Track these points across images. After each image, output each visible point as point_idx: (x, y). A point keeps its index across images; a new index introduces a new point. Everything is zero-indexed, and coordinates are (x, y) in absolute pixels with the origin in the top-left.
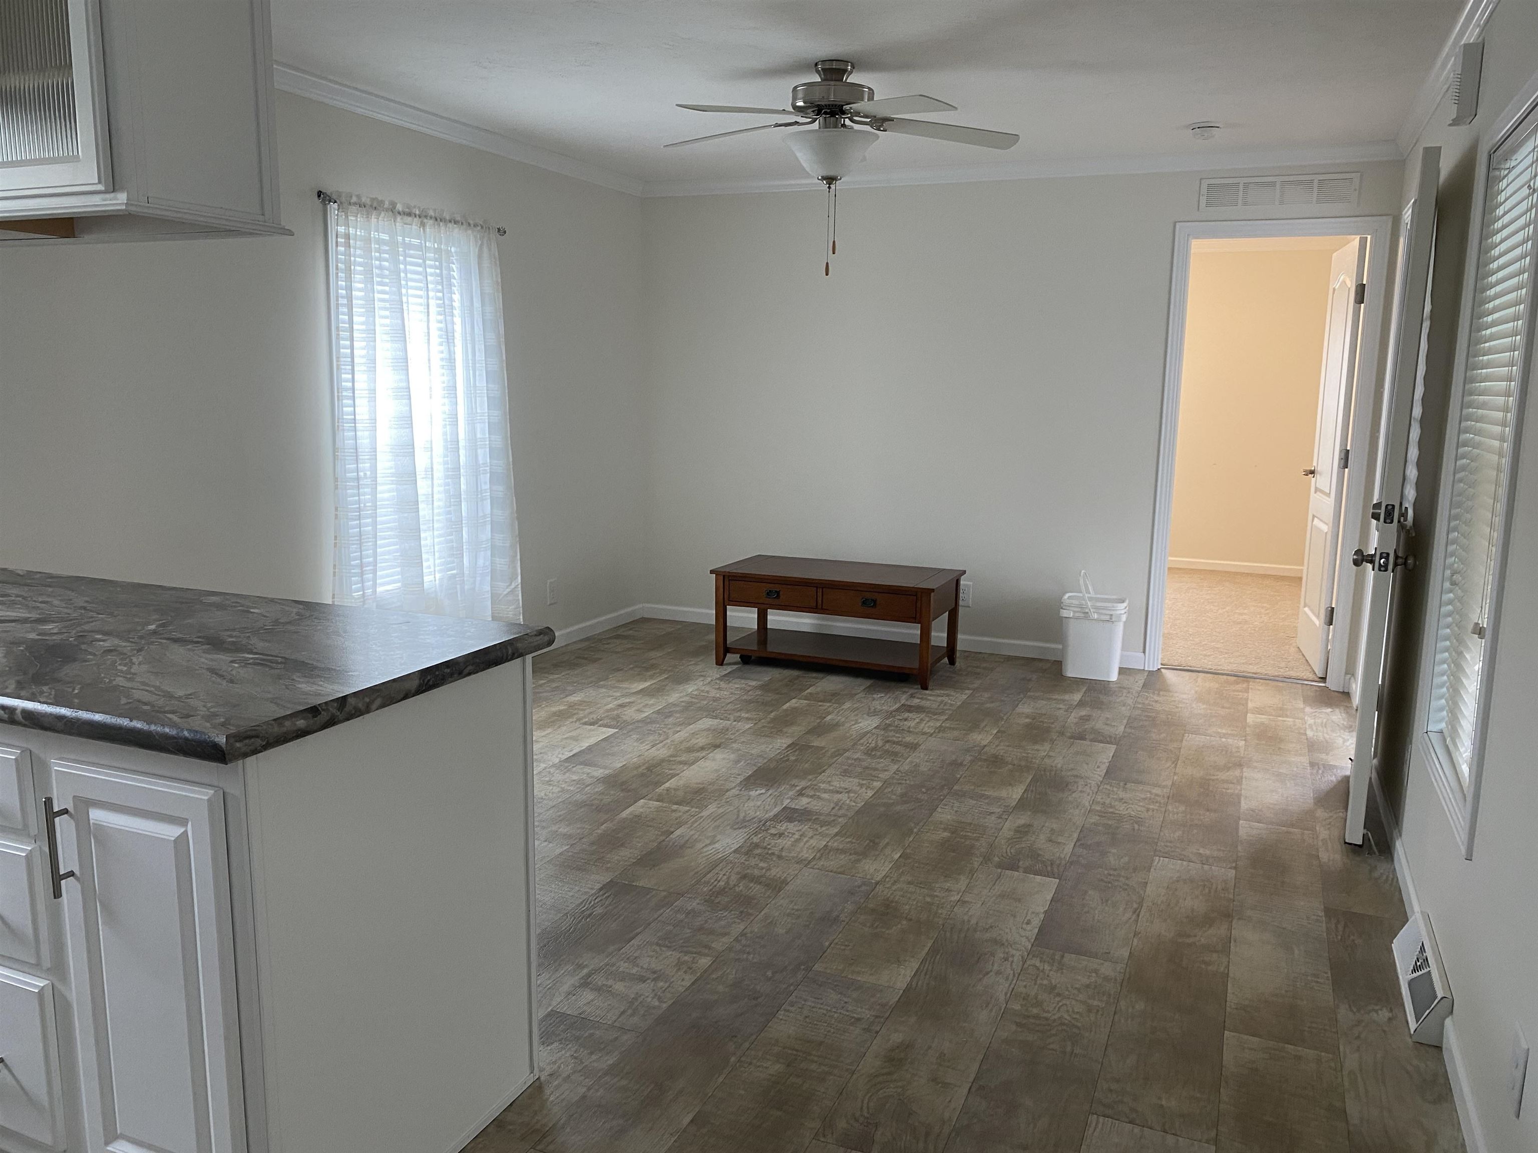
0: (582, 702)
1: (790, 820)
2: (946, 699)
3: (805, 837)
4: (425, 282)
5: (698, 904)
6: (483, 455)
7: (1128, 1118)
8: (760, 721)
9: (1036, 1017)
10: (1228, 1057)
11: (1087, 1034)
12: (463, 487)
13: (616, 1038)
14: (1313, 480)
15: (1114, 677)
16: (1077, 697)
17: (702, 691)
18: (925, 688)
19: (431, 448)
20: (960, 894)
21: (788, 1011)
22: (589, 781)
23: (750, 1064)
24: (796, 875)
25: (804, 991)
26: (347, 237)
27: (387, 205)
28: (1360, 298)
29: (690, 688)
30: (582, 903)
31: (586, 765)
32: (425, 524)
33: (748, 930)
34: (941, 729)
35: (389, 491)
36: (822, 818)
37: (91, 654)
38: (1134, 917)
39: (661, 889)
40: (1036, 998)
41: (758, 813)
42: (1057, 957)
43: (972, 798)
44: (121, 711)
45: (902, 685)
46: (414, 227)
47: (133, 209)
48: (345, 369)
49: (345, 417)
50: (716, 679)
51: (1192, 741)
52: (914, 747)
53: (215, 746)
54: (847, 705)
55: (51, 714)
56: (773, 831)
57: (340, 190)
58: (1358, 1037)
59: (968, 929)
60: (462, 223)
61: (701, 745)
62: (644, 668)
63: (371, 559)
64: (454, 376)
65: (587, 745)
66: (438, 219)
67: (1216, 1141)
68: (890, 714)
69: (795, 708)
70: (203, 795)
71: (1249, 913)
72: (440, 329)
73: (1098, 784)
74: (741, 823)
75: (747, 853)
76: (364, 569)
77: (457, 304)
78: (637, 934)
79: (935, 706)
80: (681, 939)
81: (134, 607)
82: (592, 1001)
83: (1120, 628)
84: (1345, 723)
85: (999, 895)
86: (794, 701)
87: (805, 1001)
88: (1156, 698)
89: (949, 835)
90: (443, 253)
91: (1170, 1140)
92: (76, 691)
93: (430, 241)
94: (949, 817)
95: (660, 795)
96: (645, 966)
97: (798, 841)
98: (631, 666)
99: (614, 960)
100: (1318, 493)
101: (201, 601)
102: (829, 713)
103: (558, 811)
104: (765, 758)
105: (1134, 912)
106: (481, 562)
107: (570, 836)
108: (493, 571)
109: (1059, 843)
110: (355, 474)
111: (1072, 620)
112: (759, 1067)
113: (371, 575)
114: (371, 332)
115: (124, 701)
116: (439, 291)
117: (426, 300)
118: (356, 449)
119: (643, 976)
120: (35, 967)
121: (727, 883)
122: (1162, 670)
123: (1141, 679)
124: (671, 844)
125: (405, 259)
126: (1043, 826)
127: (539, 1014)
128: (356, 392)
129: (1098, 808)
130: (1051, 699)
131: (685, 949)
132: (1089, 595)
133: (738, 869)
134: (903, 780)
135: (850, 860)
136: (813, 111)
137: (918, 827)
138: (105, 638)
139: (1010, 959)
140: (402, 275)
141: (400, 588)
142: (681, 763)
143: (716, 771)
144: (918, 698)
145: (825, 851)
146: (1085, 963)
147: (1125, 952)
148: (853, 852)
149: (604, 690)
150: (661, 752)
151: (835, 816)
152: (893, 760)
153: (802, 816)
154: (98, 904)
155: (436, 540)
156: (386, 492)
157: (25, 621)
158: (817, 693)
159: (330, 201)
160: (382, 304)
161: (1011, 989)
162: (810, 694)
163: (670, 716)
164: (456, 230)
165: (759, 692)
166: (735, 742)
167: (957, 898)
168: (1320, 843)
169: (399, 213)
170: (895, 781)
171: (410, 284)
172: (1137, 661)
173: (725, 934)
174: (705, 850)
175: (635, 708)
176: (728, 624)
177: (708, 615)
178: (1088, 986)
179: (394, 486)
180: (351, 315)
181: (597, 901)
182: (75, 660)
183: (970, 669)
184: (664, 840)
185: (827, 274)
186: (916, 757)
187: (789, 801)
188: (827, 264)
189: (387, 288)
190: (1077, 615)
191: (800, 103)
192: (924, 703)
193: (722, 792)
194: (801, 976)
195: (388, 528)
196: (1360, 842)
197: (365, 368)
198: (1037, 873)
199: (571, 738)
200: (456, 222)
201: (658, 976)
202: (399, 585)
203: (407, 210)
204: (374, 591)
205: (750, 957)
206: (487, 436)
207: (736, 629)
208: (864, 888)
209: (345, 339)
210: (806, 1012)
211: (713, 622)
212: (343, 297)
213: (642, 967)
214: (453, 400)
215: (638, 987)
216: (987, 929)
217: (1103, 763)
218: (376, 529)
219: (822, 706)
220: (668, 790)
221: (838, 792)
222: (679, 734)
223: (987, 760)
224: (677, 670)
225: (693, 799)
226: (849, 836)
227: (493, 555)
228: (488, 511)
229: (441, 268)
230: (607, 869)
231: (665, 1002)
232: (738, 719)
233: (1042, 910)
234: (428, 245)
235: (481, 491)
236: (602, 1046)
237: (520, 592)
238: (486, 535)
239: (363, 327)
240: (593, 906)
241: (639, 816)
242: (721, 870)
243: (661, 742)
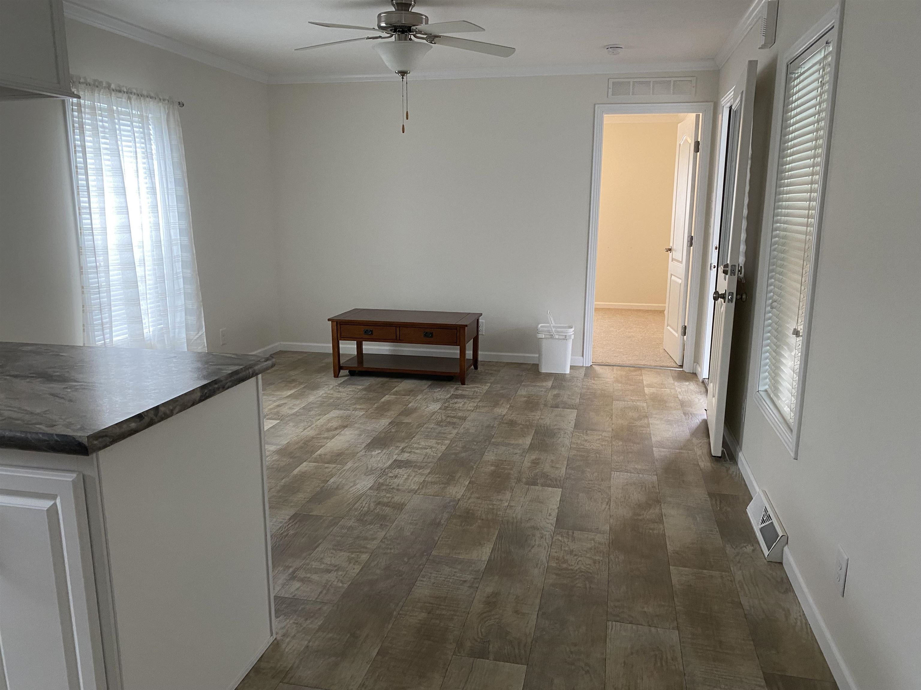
1: (400, 467)
2: (476, 389)
3: (411, 476)
4: (133, 137)
5: (354, 522)
6: (177, 250)
7: (628, 620)
8: (369, 409)
9: (566, 569)
10: (675, 579)
11: (596, 576)
12: (165, 271)
13: (320, 609)
14: (671, 254)
15: (568, 371)
16: (549, 384)
17: (329, 394)
18: (463, 383)
19: (144, 246)
20: (508, 502)
21: (422, 581)
22: (268, 454)
23: (406, 615)
24: (410, 500)
25: (428, 568)
26: (79, 105)
27: (104, 84)
28: (697, 149)
29: (321, 392)
30: (280, 528)
32: (142, 296)
33: (388, 535)
34: (477, 407)
35: (117, 275)
36: (418, 464)
38: (608, 507)
39: (328, 515)
40: (563, 558)
41: (379, 465)
42: (570, 533)
43: (503, 446)
45: (449, 383)
46: (124, 100)
48: (83, 195)
49: (84, 226)
50: (336, 386)
51: (618, 405)
52: (464, 419)
53: (81, 444)
54: (419, 397)
56: (391, 475)
58: (739, 562)
59: (517, 522)
60: (155, 98)
61: (335, 427)
62: (290, 382)
63: (108, 320)
64: (156, 198)
66: (140, 95)
67: (678, 628)
68: (447, 400)
69: (389, 401)
70: (70, 477)
71: (669, 499)
72: (145, 168)
73: (572, 433)
74: (370, 472)
75: (377, 489)
76: (104, 326)
77: (154, 152)
78: (319, 544)
79: (471, 394)
80: (347, 544)
82: (299, 587)
83: (570, 343)
84: (698, 390)
85: (530, 501)
86: (387, 396)
87: (431, 573)
88: (593, 382)
89: (495, 468)
90: (144, 117)
91: (653, 629)
93: (135, 110)
94: (492, 458)
95: (316, 458)
96: (329, 563)
97: (406, 479)
98: (279, 381)
99: (308, 561)
100: (674, 261)
102: (410, 402)
104: (377, 432)
105: (607, 504)
106: (178, 320)
108: (187, 325)
109: (557, 468)
110: (95, 264)
111: (544, 340)
112: (411, 616)
113: (108, 330)
114: (100, 171)
116: (142, 143)
117: (134, 149)
118: (94, 247)
119: (328, 569)
121: (369, 508)
122: (593, 366)
123: (583, 372)
124: (329, 488)
125: (119, 122)
126: (547, 459)
128: (92, 210)
129: (574, 446)
130: (536, 385)
131: (351, 550)
132: (553, 325)
133: (374, 499)
134: (462, 438)
135: (441, 487)
136: (391, 30)
137: (476, 465)
139: (544, 537)
140: (118, 132)
141: (127, 338)
142: (324, 438)
143: (349, 441)
144: (460, 390)
145: (424, 484)
146: (586, 535)
147: (607, 528)
148: (441, 483)
150: (310, 433)
151: (426, 462)
152: (453, 427)
153: (407, 464)
155: (149, 306)
156: (115, 275)
158: (400, 391)
160: (106, 152)
161: (548, 554)
162: (396, 391)
163: (311, 410)
164: (152, 103)
165: (364, 393)
166: (356, 423)
167: (506, 504)
168: (698, 458)
169: (113, 90)
170: (457, 439)
171: (123, 138)
172: (579, 362)
173: (374, 539)
174: (351, 489)
175: (288, 407)
176: (340, 352)
177: (328, 347)
178: (591, 549)
179: (120, 271)
180: (85, 158)
181: (289, 526)
183: (487, 371)
184: (324, 486)
185: (403, 132)
186: (467, 424)
187: (397, 456)
188: (403, 125)
189: (108, 141)
190: (547, 336)
191: (383, 25)
192: (464, 393)
193: (354, 454)
194: (424, 559)
195: (117, 299)
196: (720, 455)
197: (97, 194)
198: (549, 486)
200: (151, 98)
201: (338, 568)
202: (127, 335)
203: (118, 88)
204: (112, 341)
205: (392, 551)
206: (179, 237)
207: (344, 355)
208: (452, 503)
209: (82, 174)
210: (433, 581)
211: (331, 351)
212: (78, 146)
213: (327, 564)
214: (156, 214)
215: (327, 576)
216: (528, 521)
217: (572, 420)
218: (110, 299)
219: (405, 398)
220: (320, 455)
221: (425, 449)
222: (319, 421)
223: (507, 423)
224: (310, 382)
225: (337, 460)
226: (437, 474)
227: (186, 315)
228: (182, 286)
229: (143, 128)
230: (291, 506)
231: (345, 584)
232: (355, 409)
233: (556, 507)
234: (134, 112)
235: (177, 273)
236: (312, 614)
237: (205, 337)
238: (181, 301)
239: (93, 166)
240: (287, 530)
241: (305, 473)
242: (364, 501)
243: (309, 426)
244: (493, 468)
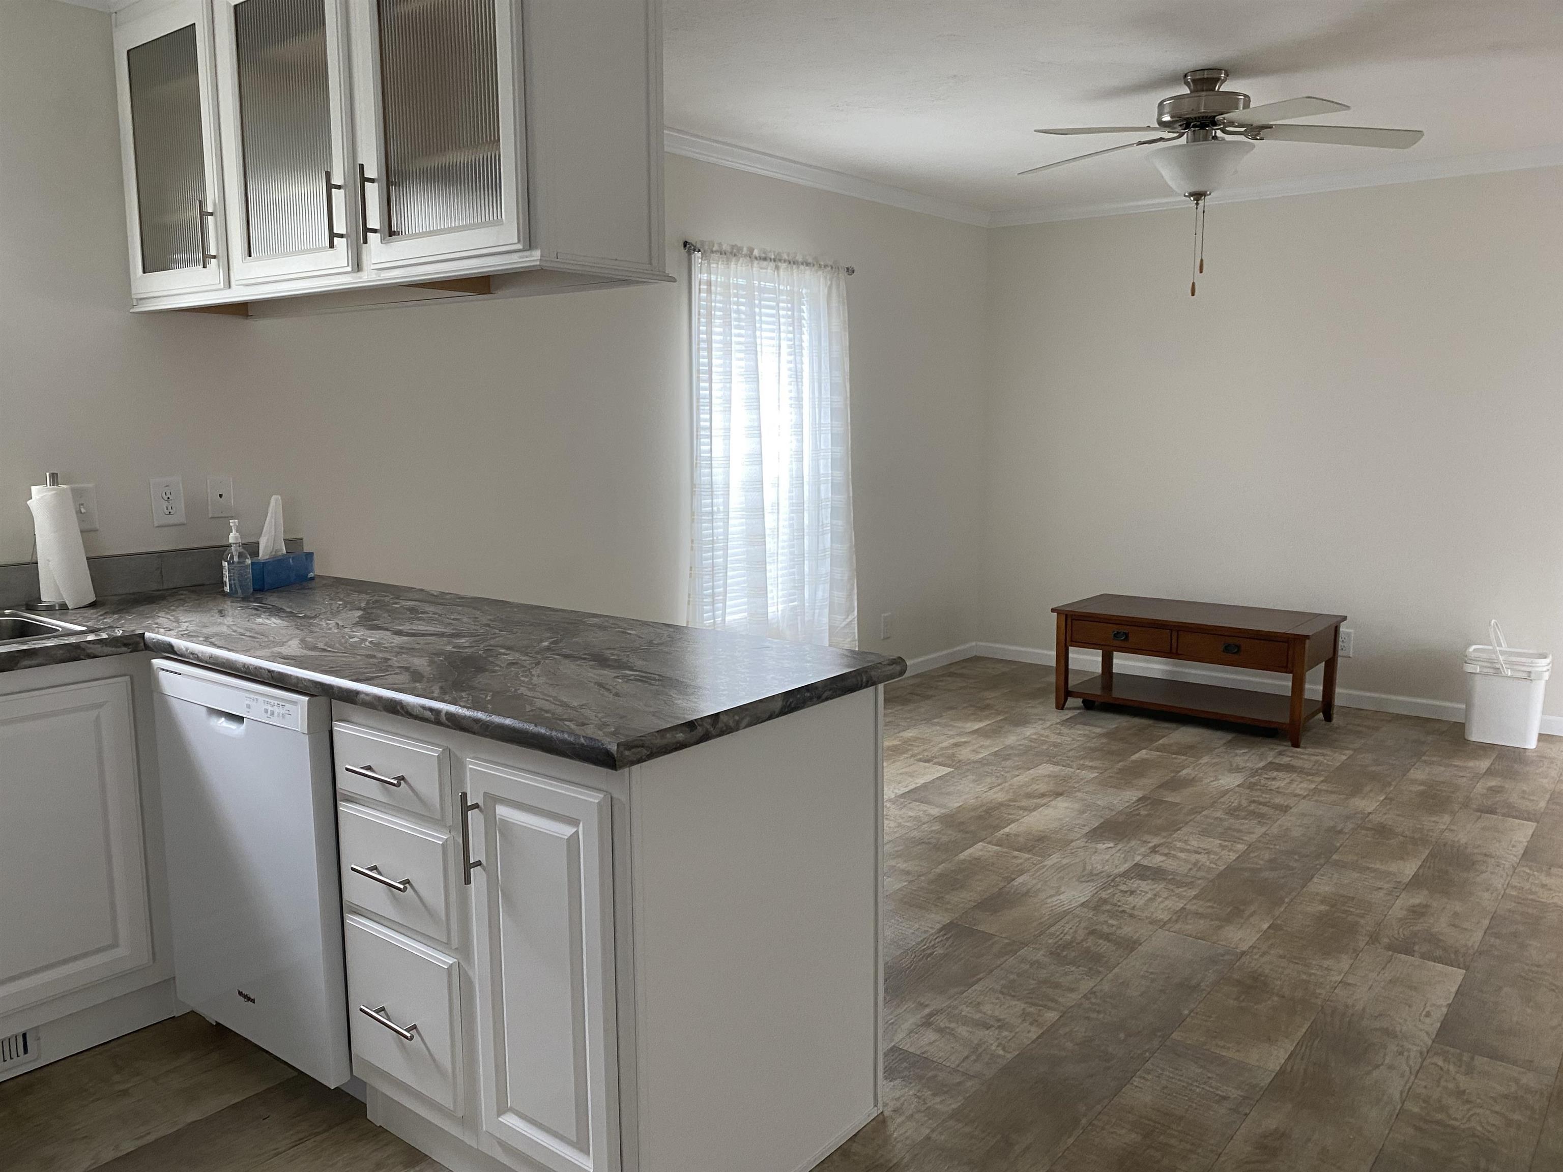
0: (916, 739)
1: (1142, 877)
2: (1320, 758)
3: (1160, 897)
4: (777, 324)
5: (1043, 955)
6: (826, 491)
8: (1106, 770)
9: (1442, 1123)
11: (1506, 1151)
12: (806, 522)
13: (959, 1084)
15: (1532, 743)
16: (1484, 764)
17: (1042, 735)
18: (1296, 745)
19: (778, 485)
20: (1343, 974)
21: (1144, 1078)
22: (926, 819)
23: (1103, 1129)
24: (1150, 936)
25: (1162, 1059)
26: (709, 283)
27: (745, 251)
29: (1029, 731)
30: (922, 941)
31: (922, 802)
32: (770, 557)
33: (1098, 988)
34: (1316, 791)
35: (739, 525)
36: (1178, 878)
37: (497, 665)
39: (1003, 935)
40: (1440, 1101)
41: (1106, 868)
42: (1465, 1059)
43: (1354, 870)
44: (527, 717)
45: (1270, 740)
46: (769, 271)
47: (544, 264)
48: (703, 410)
49: (702, 455)
50: (1057, 724)
52: (1285, 809)
53: (608, 753)
54: (1205, 759)
55: (470, 717)
56: (1123, 888)
57: (705, 240)
59: (1352, 1015)
60: (814, 265)
61: (1042, 792)
62: (981, 708)
63: (721, 589)
64: (801, 414)
65: (923, 782)
66: (792, 262)
68: (1255, 772)
69: (1146, 760)
70: (595, 798)
72: (790, 369)
73: (1513, 866)
74: (1089, 876)
75: (1095, 909)
76: (716, 598)
77: (806, 344)
78: (980, 979)
79: (1307, 765)
80: (1026, 990)
81: (529, 625)
82: (935, 1041)
83: (1539, 690)
85: (1390, 981)
86: (1144, 751)
87: (1163, 1069)
89: (1327, 908)
90: (795, 295)
92: (489, 698)
93: (783, 284)
94: (1327, 889)
95: (1000, 839)
96: (989, 1013)
97: (1151, 900)
98: (965, 705)
99: (955, 1003)
101: (584, 622)
102: (1184, 768)
103: (895, 847)
104: (1112, 810)
106: (820, 594)
107: (908, 873)
108: (831, 604)
109: (1464, 929)
110: (710, 508)
111: (1479, 675)
112: (1112, 1133)
113: (721, 605)
114: (728, 374)
115: (528, 708)
116: (789, 332)
117: (778, 342)
118: (712, 485)
119: (987, 1023)
120: (445, 946)
121: (1074, 937)
124: (1012, 891)
125: (760, 303)
126: (1444, 908)
127: (883, 1047)
128: (713, 431)
129: (1514, 893)
130: (1451, 765)
131: (1029, 1000)
132: (1501, 649)
133: (1085, 924)
134: (1271, 844)
135: (1212, 925)
136: (1180, 126)
137: (1290, 897)
138: (508, 652)
139: (1406, 1054)
140: (757, 318)
141: (746, 618)
142: (1020, 808)
143: (1060, 819)
144: (1288, 756)
145: (1181, 915)
146: (1501, 1069)
147: (1554, 1064)
148: (1214, 917)
149: (938, 728)
150: (998, 796)
151: (1193, 877)
152: (1259, 822)
153: (1156, 874)
154: (500, 893)
155: (780, 572)
156: (737, 525)
157: (442, 635)
158: (1171, 745)
159: (694, 250)
160: (738, 347)
161: (1407, 1087)
162: (1163, 745)
163: (1009, 759)
164: (808, 272)
165: (1104, 740)
166: (1079, 791)
167: (1339, 978)
169: (756, 258)
170: (1262, 845)
171: (764, 326)
173: (1072, 990)
174: (1049, 900)
175: (971, 748)
176: (1070, 667)
177: (1048, 656)
178: (1506, 1096)
179: (744, 520)
180: (710, 357)
181: (937, 940)
182: (487, 670)
183: (1349, 727)
184: (1005, 887)
185: (1193, 295)
186: (1285, 821)
187: (1140, 857)
188: (1193, 284)
189: (742, 332)
190: (1485, 670)
191: (1167, 118)
192: (1295, 762)
193: (1065, 843)
194: (1156, 1043)
195: (736, 560)
197: (722, 409)
198: (1437, 960)
199: (906, 773)
200: (808, 264)
201: (1002, 1025)
202: (746, 614)
203: (764, 255)
204: (724, 620)
205: (1101, 1016)
206: (830, 472)
207: (1078, 672)
208: (1226, 957)
209: (704, 381)
210: (1164, 1082)
211: (1053, 663)
212: (703, 341)
213: (985, 1013)
214: (800, 437)
215: (982, 1033)
216: (1377, 1017)
217: (1520, 842)
218: (727, 561)
219: (1175, 758)
220: (1008, 835)
221: (1197, 852)
222: (1018, 778)
223: (1372, 829)
224: (1014, 712)
225: (1035, 847)
226: (1209, 901)
227: (831, 588)
228: (828, 545)
229: (792, 309)
230: (947, 910)
231: (1010, 1052)
232: (1082, 767)
233: (1445, 1004)
234: (781, 287)
235: (823, 525)
236: (945, 1089)
237: (856, 625)
238: (826, 568)
239: (721, 370)
240: (933, 945)
241: (978, 859)
242: (1067, 923)
243: (999, 785)
244: (1323, 908)
